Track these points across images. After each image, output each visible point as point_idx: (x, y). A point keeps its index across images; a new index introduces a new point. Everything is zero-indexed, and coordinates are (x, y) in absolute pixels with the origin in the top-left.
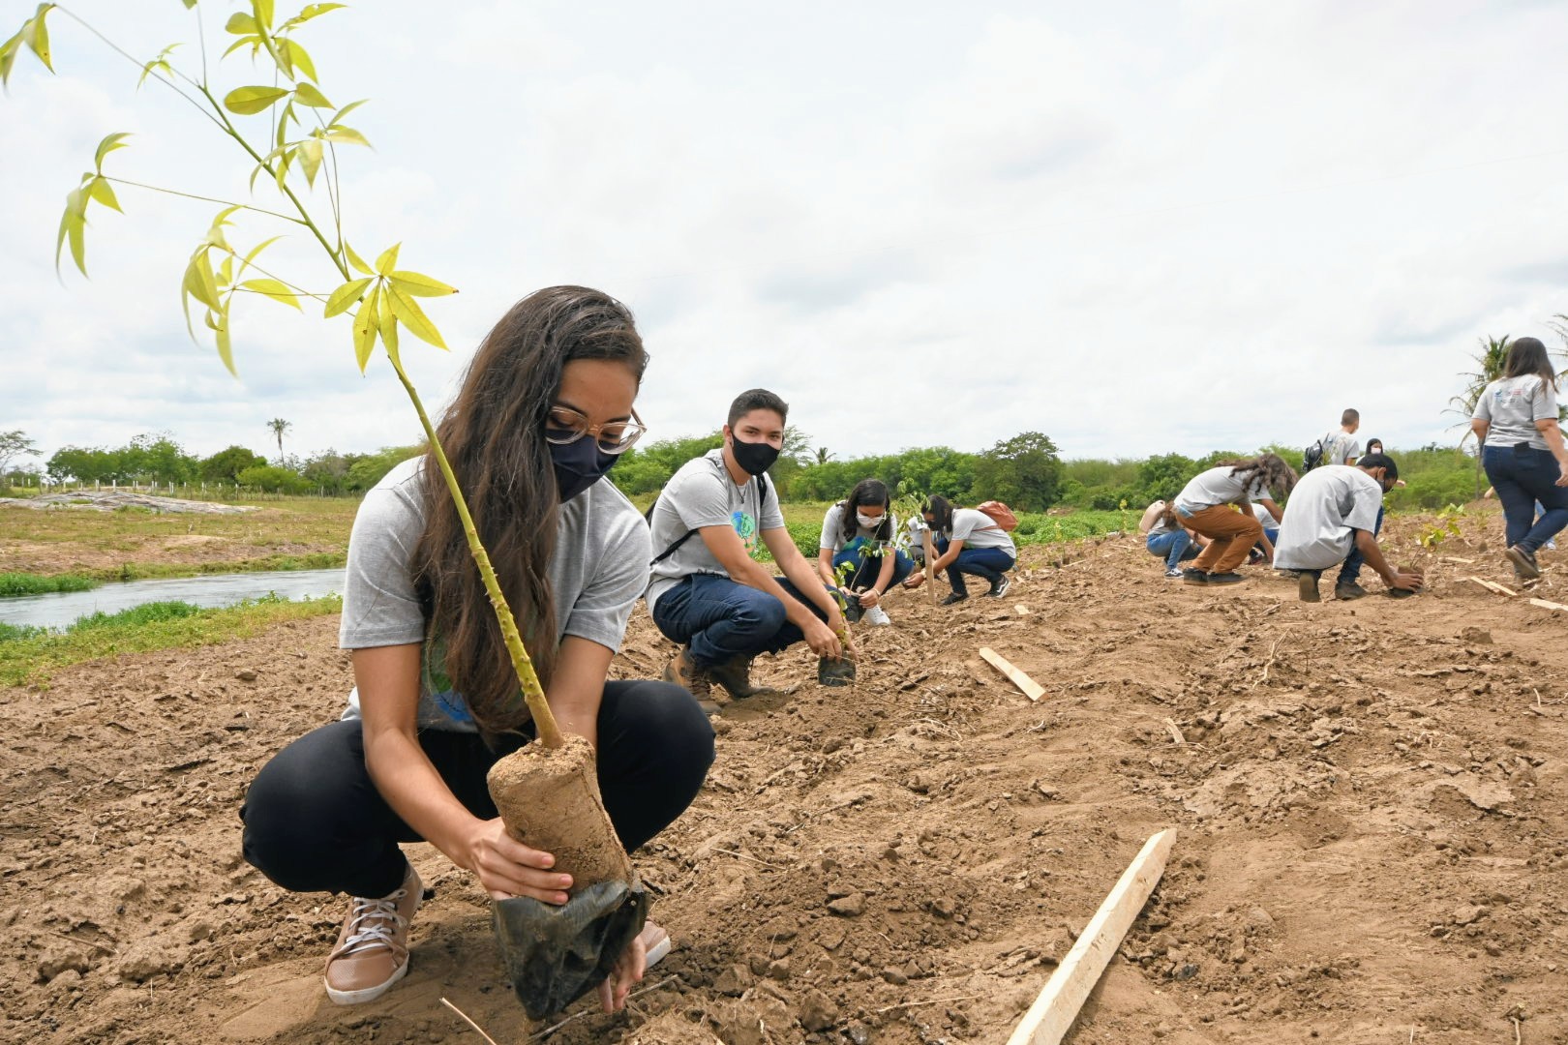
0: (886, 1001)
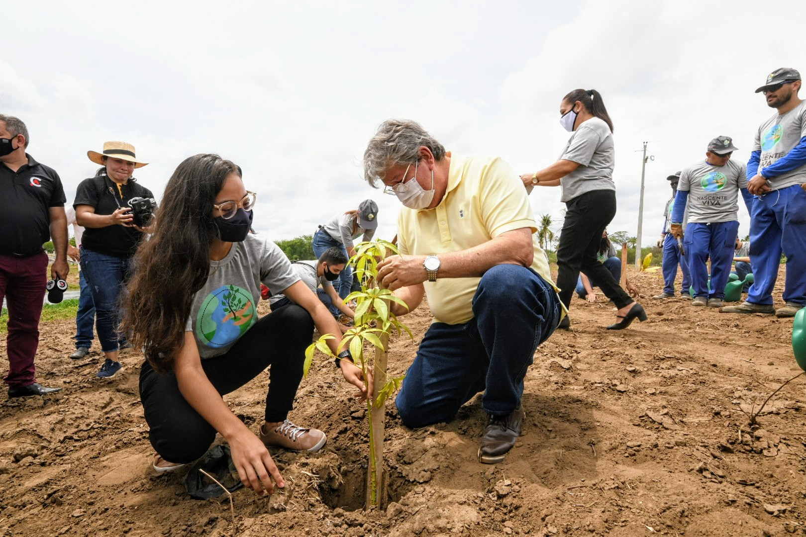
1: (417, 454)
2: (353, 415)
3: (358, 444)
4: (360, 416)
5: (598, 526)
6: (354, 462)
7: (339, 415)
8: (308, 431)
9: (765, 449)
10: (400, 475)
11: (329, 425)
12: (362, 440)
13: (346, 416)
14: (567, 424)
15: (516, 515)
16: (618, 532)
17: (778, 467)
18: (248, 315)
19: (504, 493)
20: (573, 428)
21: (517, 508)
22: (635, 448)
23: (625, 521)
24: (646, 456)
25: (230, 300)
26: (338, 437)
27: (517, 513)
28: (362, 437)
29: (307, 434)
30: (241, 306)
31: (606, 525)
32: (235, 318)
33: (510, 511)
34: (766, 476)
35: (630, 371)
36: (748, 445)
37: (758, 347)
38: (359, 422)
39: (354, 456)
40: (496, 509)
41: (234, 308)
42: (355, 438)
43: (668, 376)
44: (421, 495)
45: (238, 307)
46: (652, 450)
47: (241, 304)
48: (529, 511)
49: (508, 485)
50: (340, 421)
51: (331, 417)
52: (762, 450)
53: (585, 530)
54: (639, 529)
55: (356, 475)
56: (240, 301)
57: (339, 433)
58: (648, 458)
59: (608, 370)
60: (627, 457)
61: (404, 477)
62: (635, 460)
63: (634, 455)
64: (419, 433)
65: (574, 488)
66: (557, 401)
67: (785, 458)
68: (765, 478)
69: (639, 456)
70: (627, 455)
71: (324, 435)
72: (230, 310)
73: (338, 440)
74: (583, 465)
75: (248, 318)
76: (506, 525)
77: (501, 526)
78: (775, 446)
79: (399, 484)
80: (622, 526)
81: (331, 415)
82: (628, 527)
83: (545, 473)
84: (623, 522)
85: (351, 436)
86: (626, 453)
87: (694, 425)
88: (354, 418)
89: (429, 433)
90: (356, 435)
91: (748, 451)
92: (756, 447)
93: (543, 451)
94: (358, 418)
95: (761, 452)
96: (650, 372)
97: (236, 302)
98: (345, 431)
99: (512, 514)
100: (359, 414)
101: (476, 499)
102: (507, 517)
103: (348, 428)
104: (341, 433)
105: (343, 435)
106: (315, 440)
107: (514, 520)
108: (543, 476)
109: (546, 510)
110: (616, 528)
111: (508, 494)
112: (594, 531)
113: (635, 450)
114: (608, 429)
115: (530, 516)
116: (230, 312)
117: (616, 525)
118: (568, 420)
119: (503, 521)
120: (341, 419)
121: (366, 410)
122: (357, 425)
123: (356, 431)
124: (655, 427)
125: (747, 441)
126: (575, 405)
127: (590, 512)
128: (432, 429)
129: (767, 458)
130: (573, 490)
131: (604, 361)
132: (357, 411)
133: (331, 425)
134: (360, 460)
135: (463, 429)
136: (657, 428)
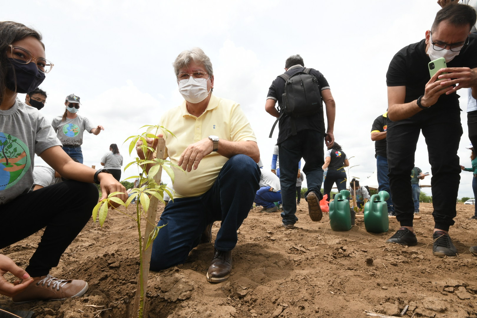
0: (132, 289)
1: (169, 285)
2: (111, 265)
3: (118, 286)
4: (117, 265)
5: (308, 297)
6: (117, 300)
7: (97, 267)
8: (70, 282)
9: (350, 254)
10: (163, 300)
11: (88, 276)
12: (121, 283)
13: (104, 268)
14: (256, 257)
15: (255, 305)
16: (319, 298)
17: (358, 260)
18: (21, 165)
19: (244, 294)
20: (261, 258)
21: (255, 301)
22: (299, 261)
23: (319, 292)
24: (305, 264)
25: (6, 147)
26: (99, 283)
27: (256, 303)
28: (121, 281)
29: (69, 284)
30: (15, 155)
31: (311, 295)
32: (7, 164)
33: (252, 304)
34: (355, 265)
35: (269, 233)
36: (342, 254)
37: (310, 223)
38: (116, 270)
39: (117, 295)
40: (242, 305)
41: (9, 154)
42: (115, 282)
43: (287, 233)
44: (187, 307)
45: (12, 155)
46: (306, 261)
47: (16, 153)
48: (263, 301)
49: (245, 289)
50: (99, 271)
51: (89, 270)
52: (349, 255)
53: (303, 301)
54: (327, 294)
55: (120, 309)
56: (15, 150)
57: (100, 280)
58: (306, 265)
59: (258, 233)
60: (297, 266)
61: (167, 300)
62: (301, 267)
63: (300, 264)
64: (166, 272)
65: (283, 283)
66: (243, 247)
67: (359, 256)
68: (355, 266)
69: (302, 265)
70: (296, 265)
71: (87, 283)
72: (3, 155)
73: (99, 285)
74: (277, 273)
75: (20, 167)
76: (252, 312)
77: (249, 313)
78: (353, 252)
79: (161, 307)
80: (318, 295)
81: (88, 268)
82: (322, 294)
83: (262, 280)
84: (318, 293)
85: (112, 280)
86: (295, 264)
87: (314, 250)
88: (112, 268)
89: (174, 271)
90: (115, 280)
91: (342, 256)
92: (346, 254)
93: (253, 270)
94: (116, 267)
95: (348, 256)
96: (277, 233)
97: (11, 150)
98: (106, 277)
99: (253, 305)
100: (116, 264)
101: (228, 301)
102: (250, 307)
103: (108, 275)
104: (102, 279)
105: (104, 281)
106: (78, 288)
107: (255, 308)
108: (261, 282)
109: (274, 296)
110: (316, 296)
111: (246, 294)
112: (307, 300)
113: (299, 262)
114: (280, 256)
115: (264, 304)
116: (3, 157)
117: (316, 295)
118: (256, 255)
119: (249, 310)
120: (100, 270)
121: (121, 261)
122: (116, 272)
123: (115, 277)
124: (299, 252)
125: (341, 252)
126: (255, 248)
127: (300, 292)
128: (176, 268)
129: (353, 258)
130: (283, 284)
131: (253, 229)
132: (114, 262)
133: (90, 275)
134: (122, 298)
135: (195, 267)
136: (300, 253)
